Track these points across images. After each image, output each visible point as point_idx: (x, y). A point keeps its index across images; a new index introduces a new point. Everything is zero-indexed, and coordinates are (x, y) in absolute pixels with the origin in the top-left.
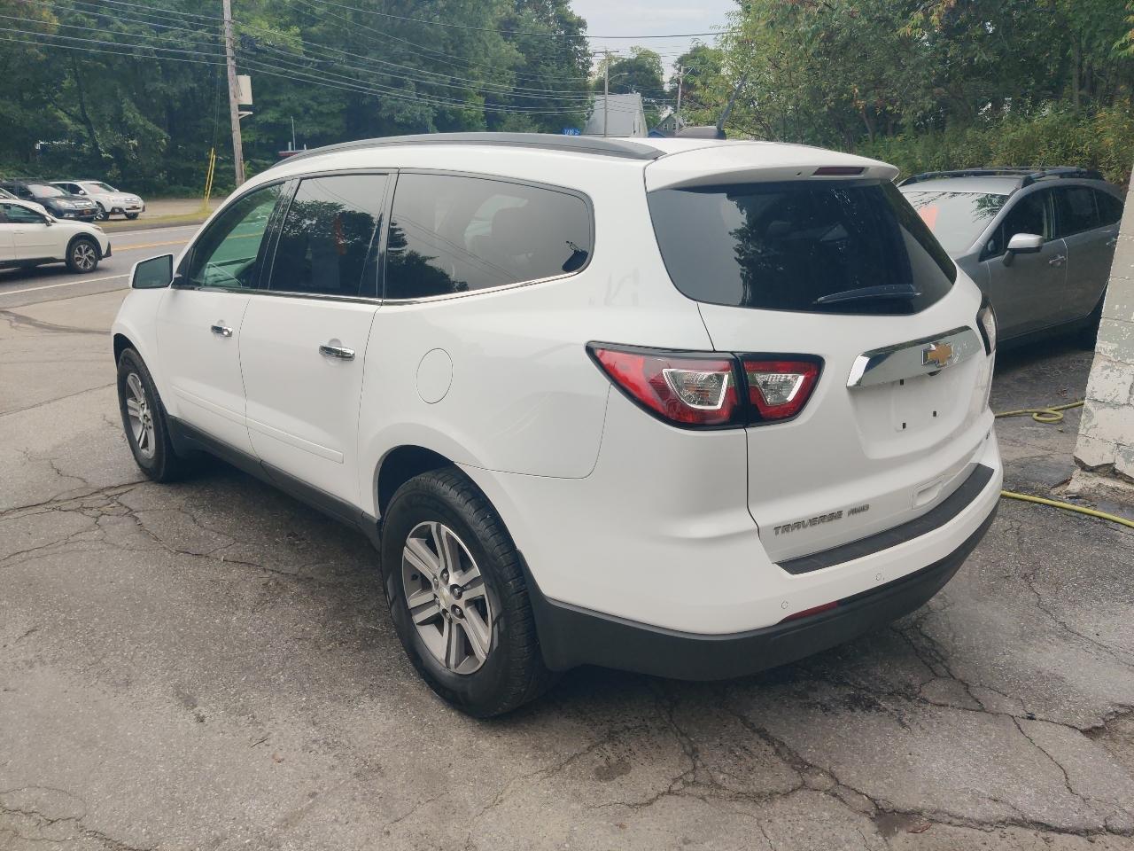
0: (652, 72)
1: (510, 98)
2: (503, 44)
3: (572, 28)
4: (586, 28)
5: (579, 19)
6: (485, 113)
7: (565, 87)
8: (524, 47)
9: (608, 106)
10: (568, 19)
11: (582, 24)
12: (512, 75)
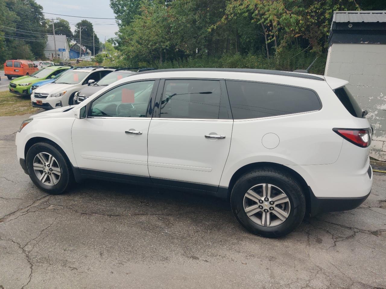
0: (68, 28)
1: (14, 33)
2: (9, 12)
3: (37, 9)
4: (43, 9)
5: (39, 5)
6: (5, 38)
7: (36, 31)
8: (19, 14)
9: (56, 40)
10: (35, 5)
11: (41, 7)
12: (14, 24)
